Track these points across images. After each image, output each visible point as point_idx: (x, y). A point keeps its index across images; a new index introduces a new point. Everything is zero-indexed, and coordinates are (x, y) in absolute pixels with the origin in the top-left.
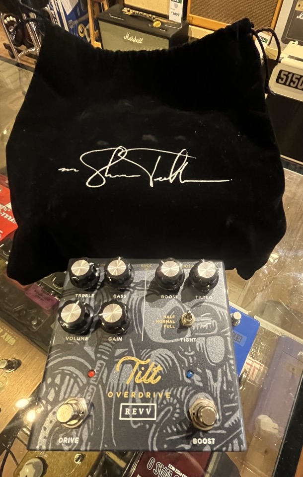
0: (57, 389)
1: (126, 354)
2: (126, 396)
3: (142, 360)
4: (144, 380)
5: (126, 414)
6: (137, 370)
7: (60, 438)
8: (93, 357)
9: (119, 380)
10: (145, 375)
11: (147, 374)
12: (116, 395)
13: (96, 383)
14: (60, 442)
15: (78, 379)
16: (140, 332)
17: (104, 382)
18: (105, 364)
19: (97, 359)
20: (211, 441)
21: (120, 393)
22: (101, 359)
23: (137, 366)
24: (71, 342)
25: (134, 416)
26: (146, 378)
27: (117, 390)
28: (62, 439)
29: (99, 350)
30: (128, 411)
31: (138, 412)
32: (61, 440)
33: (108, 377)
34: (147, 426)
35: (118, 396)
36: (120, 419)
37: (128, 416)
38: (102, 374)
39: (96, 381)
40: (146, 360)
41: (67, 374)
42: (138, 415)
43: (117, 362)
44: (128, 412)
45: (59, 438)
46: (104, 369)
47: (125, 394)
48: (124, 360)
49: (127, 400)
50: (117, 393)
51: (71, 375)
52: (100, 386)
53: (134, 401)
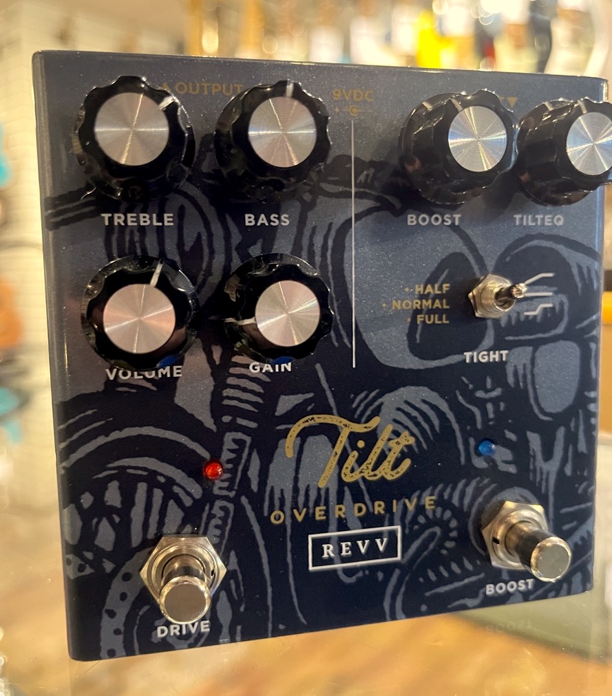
0: (117, 519)
1: (309, 408)
2: (319, 515)
3: (358, 421)
4: (366, 471)
5: (325, 556)
6: (345, 449)
7: (159, 629)
8: (209, 423)
9: (296, 480)
10: (369, 461)
11: (373, 457)
12: (293, 516)
13: (232, 494)
14: (160, 635)
15: (176, 489)
16: (346, 340)
17: (254, 487)
18: (248, 440)
19: (224, 429)
20: (527, 584)
21: (305, 510)
22: (234, 427)
23: (343, 440)
24: (126, 384)
25: (344, 560)
26: (371, 467)
27: (295, 505)
28: (165, 628)
29: (226, 402)
30: (328, 551)
31: (355, 548)
32: (163, 632)
33: (264, 474)
34: (380, 576)
35: (300, 518)
36: (311, 568)
37: (330, 561)
38: (246, 469)
39: (229, 489)
40: (367, 422)
41: (140, 478)
42: (356, 555)
43: (285, 434)
44: (330, 551)
45: (156, 629)
46: (250, 455)
47: (318, 513)
48: (307, 424)
49: (324, 527)
50: (295, 511)
51: (151, 478)
52: (244, 500)
53: (342, 525)
